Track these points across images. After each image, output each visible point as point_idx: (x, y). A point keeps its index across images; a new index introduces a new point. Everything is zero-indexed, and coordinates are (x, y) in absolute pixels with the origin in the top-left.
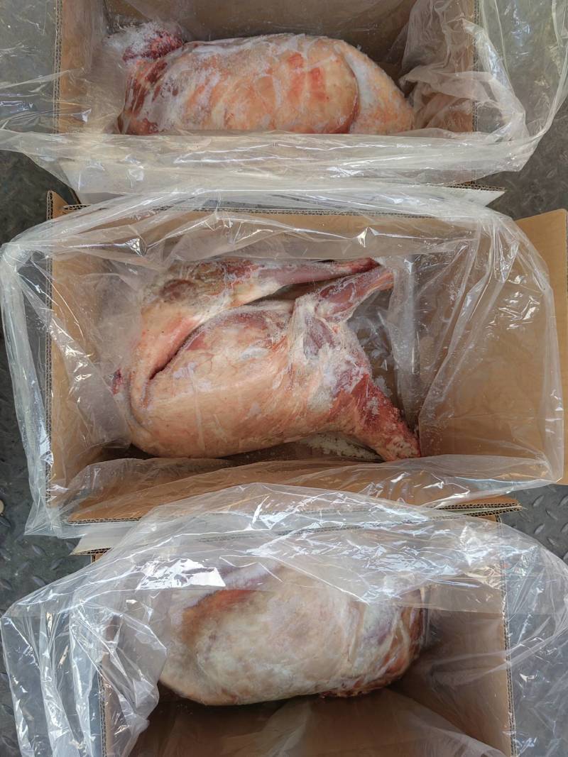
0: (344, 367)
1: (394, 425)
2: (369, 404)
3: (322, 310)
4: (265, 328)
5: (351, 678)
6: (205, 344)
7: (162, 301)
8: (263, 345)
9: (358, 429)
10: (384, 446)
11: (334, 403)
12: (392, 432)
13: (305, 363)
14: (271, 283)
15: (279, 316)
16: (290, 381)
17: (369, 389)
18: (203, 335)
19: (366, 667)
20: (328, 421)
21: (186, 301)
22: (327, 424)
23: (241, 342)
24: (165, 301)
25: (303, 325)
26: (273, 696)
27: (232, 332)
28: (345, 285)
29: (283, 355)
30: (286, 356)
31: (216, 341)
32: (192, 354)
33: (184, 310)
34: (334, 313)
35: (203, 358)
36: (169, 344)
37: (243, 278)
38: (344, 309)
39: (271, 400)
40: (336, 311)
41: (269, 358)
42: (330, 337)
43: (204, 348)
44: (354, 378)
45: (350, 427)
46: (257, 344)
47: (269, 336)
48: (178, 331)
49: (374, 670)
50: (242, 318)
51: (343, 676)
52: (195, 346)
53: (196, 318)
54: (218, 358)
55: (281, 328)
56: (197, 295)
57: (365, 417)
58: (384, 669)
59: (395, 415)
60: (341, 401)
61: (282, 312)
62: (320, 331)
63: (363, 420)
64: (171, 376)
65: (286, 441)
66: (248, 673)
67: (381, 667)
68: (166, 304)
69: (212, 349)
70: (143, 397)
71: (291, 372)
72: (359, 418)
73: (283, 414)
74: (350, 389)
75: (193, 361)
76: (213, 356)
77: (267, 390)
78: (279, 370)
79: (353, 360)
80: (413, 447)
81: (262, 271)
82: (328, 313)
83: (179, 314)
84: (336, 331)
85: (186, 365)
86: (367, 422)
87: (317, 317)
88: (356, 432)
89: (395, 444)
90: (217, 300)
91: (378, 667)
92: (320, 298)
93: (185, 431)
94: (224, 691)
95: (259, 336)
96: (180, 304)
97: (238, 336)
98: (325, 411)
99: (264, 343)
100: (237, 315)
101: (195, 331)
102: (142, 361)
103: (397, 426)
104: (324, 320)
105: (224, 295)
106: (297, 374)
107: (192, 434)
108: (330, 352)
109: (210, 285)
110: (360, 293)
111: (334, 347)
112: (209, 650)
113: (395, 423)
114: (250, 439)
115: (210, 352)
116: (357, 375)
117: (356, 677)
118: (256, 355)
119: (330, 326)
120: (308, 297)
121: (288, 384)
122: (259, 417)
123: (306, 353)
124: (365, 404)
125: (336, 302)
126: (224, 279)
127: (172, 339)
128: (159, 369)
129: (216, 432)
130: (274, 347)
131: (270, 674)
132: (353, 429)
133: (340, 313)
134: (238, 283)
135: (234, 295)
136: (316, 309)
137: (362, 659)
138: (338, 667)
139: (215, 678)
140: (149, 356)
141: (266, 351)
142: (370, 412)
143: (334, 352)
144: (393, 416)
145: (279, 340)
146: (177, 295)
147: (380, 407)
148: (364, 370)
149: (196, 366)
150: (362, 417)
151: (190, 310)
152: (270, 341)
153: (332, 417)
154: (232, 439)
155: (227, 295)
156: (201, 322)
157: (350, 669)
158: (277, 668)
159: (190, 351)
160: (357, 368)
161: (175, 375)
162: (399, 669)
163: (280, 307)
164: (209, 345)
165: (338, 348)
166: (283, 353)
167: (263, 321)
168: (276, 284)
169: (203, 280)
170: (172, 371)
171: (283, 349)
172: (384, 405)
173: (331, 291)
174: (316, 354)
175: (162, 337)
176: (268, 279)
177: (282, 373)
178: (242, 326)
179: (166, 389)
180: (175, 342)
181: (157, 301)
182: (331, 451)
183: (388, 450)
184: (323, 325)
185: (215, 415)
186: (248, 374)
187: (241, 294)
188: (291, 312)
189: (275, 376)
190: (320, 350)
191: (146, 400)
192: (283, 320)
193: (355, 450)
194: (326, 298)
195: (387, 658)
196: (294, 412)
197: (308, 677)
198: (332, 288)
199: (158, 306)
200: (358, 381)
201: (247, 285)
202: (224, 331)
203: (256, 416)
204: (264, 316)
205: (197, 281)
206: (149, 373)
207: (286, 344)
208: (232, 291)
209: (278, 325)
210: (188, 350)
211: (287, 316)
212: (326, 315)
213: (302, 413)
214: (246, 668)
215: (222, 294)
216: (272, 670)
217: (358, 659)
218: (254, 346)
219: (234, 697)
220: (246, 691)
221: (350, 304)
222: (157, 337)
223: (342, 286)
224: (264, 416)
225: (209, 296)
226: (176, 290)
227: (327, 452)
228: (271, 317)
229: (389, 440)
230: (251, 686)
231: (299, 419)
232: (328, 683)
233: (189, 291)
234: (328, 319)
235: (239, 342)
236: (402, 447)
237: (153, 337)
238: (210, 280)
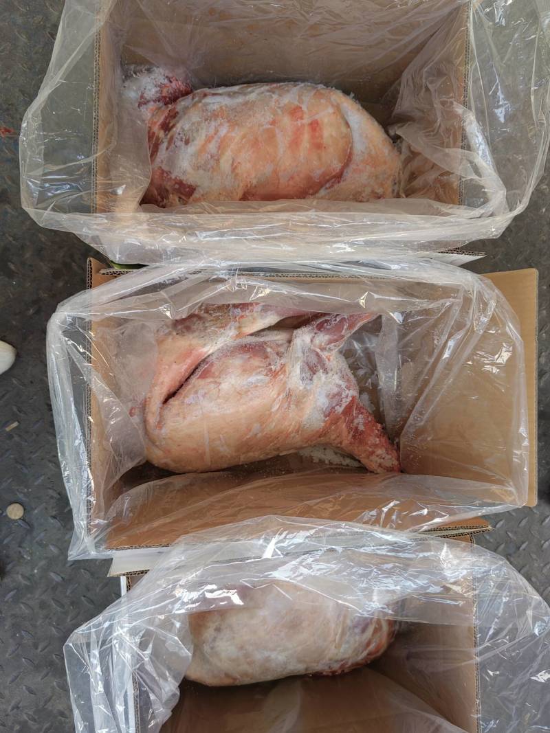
0: (336, 390)
1: (378, 439)
2: (356, 421)
3: (317, 341)
4: (267, 357)
5: (337, 661)
6: (214, 373)
7: (175, 333)
8: (265, 373)
9: (346, 442)
10: (368, 457)
11: (325, 422)
12: (376, 446)
13: (301, 388)
14: (272, 316)
15: (279, 346)
16: (287, 403)
17: (356, 409)
18: (212, 365)
19: (350, 652)
20: (320, 437)
21: (196, 334)
22: (319, 439)
23: (246, 371)
24: (177, 334)
25: (300, 354)
26: (269, 678)
27: (237, 361)
28: (338, 320)
29: (282, 382)
30: (285, 383)
31: (223, 371)
32: (202, 382)
33: (195, 342)
34: (328, 344)
35: (212, 386)
36: (181, 373)
37: (247, 313)
38: (337, 341)
39: (271, 420)
40: (330, 342)
41: (270, 385)
42: (324, 364)
43: (213, 377)
44: (344, 400)
45: (339, 440)
46: (259, 373)
47: (270, 364)
48: (189, 361)
49: (357, 655)
50: (245, 348)
51: (330, 660)
52: (204, 375)
53: (205, 350)
54: (225, 386)
55: (281, 357)
56: (206, 328)
57: (352, 432)
58: (365, 653)
59: (378, 430)
60: (332, 420)
61: (280, 342)
62: (314, 360)
63: (351, 436)
64: (183, 402)
66: (248, 660)
67: (362, 652)
68: (178, 336)
69: (220, 377)
70: (158, 420)
71: (289, 395)
72: (347, 433)
73: (280, 432)
74: (340, 410)
75: (203, 389)
76: (220, 383)
77: (268, 412)
78: (279, 394)
79: (344, 385)
80: (393, 459)
81: (264, 306)
82: (323, 344)
83: (190, 345)
84: (329, 360)
85: (196, 392)
86: (354, 437)
87: (312, 348)
88: (343, 445)
89: (377, 456)
90: (224, 333)
91: (361, 651)
92: (316, 331)
93: (194, 449)
94: (227, 675)
95: (262, 365)
96: (191, 336)
97: (243, 366)
98: (318, 429)
99: (266, 371)
100: (242, 346)
101: (204, 361)
102: (156, 388)
103: (380, 441)
104: (318, 350)
105: (230, 328)
106: (294, 398)
107: (200, 451)
108: (323, 377)
109: (217, 318)
110: (350, 327)
111: (327, 373)
112: (214, 639)
113: (378, 437)
114: (251, 454)
115: (218, 380)
116: (347, 397)
117: (342, 661)
118: (258, 383)
119: (324, 355)
120: (304, 329)
121: (286, 405)
122: (259, 435)
123: (303, 379)
124: (352, 421)
125: (330, 334)
126: (231, 313)
127: (183, 368)
128: (172, 395)
129: (221, 449)
130: (275, 374)
131: (268, 660)
132: (341, 443)
133: (333, 344)
134: (242, 317)
135: (240, 327)
136: (312, 341)
137: (347, 646)
138: (326, 652)
139: (219, 664)
140: (162, 383)
141: (267, 379)
142: (357, 428)
143: (326, 378)
144: (376, 431)
145: (278, 368)
146: (188, 329)
147: (365, 424)
148: (353, 392)
149: (205, 393)
150: (349, 433)
151: (200, 342)
152: (271, 369)
153: (323, 433)
154: (234, 454)
155: (233, 328)
156: (210, 352)
157: (337, 654)
158: (273, 655)
159: (200, 380)
160: (347, 392)
161: (187, 401)
162: (378, 652)
163: (280, 337)
164: (217, 374)
165: (330, 374)
166: (282, 380)
167: (265, 352)
168: (276, 317)
169: (210, 314)
170: (184, 398)
171: (282, 376)
172: (369, 422)
173: (326, 324)
174: (311, 380)
175: (175, 366)
176: (269, 313)
177: (281, 397)
178: (247, 356)
179: (179, 414)
180: (186, 371)
181: (170, 333)
182: (320, 460)
184: (317, 354)
185: (221, 436)
186: (251, 400)
187: (245, 327)
188: (290, 341)
189: (275, 400)
190: (315, 376)
191: (160, 424)
192: (282, 350)
193: (341, 459)
194: (321, 331)
195: (368, 644)
196: (290, 430)
197: (300, 661)
198: (327, 321)
199: (171, 337)
200: (348, 403)
201: (250, 318)
202: (231, 361)
203: (256, 435)
204: (265, 346)
205: (206, 315)
206: (162, 398)
207: (285, 371)
208: (237, 324)
209: (278, 354)
210: (198, 378)
211: (286, 345)
212: (321, 345)
213: (297, 431)
214: (247, 656)
215: (229, 327)
216: (269, 656)
217: (343, 646)
218: (257, 374)
219: (235, 679)
220: (246, 674)
221: (343, 337)
222: (170, 366)
223: (336, 320)
224: (264, 434)
225: (217, 329)
226: (187, 323)
227: (316, 460)
228: (271, 348)
229: (373, 453)
230: (250, 671)
231: (295, 436)
232: (317, 666)
233: (198, 325)
234: (323, 349)
235: (244, 371)
236: (384, 458)
237: (167, 367)
238: (217, 314)
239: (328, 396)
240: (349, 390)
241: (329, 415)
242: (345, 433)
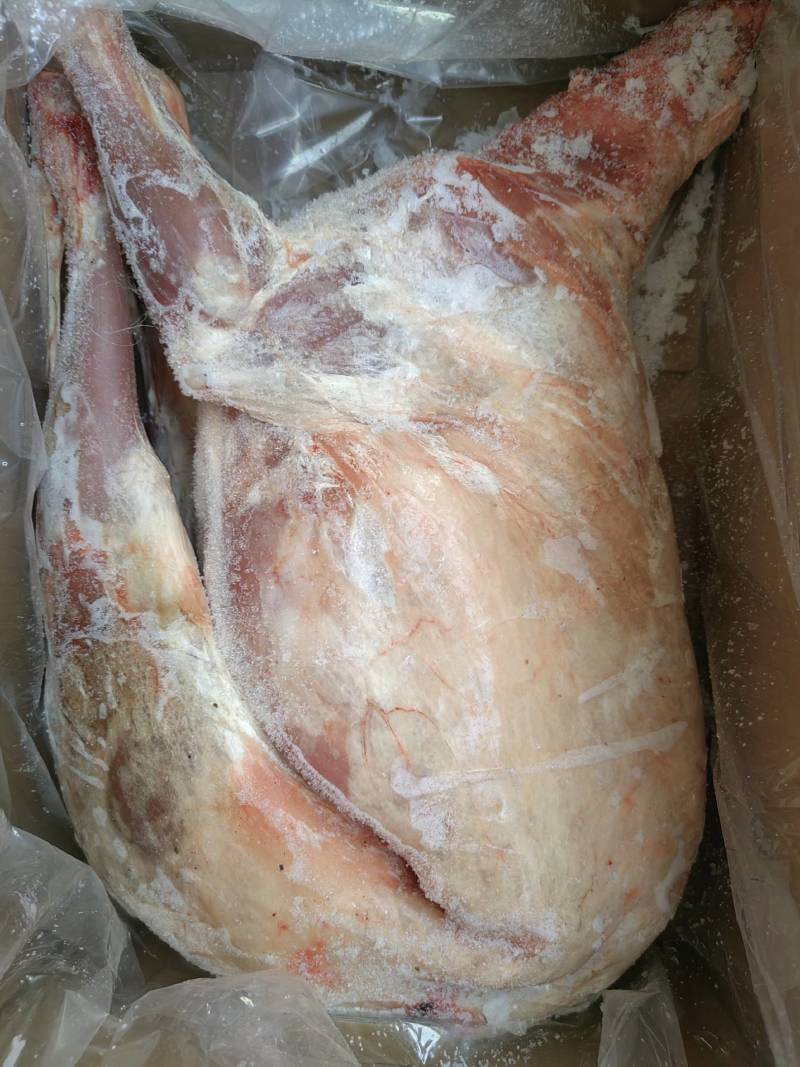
0: (432, 236)
1: (631, 84)
2: (556, 165)
3: (224, 303)
4: (280, 509)
6: (328, 727)
7: (173, 859)
8: (340, 522)
9: (631, 210)
10: (692, 128)
11: (552, 281)
12: (652, 94)
13: (412, 371)
14: (127, 478)
15: (243, 456)
16: (471, 428)
17: (507, 162)
18: (295, 732)
20: (607, 306)
21: (177, 780)
22: (615, 309)
23: (328, 599)
24: (176, 850)
25: (276, 372)
27: (288, 629)
28: (134, 212)
29: (382, 449)
30: (386, 440)
31: (323, 690)
32: (362, 779)
33: (206, 788)
34: (236, 256)
35: (380, 738)
36: (324, 845)
37: (107, 575)
39: (533, 496)
40: (229, 251)
41: (388, 502)
42: (322, 278)
43: (345, 731)
44: (471, 204)
45: (621, 236)
46: (336, 542)
47: (308, 498)
48: (280, 816)
50: (244, 590)
52: (335, 767)
53: (236, 750)
54: (383, 685)
55: (286, 450)
56: (159, 742)
57: (598, 183)
59: (595, 82)
60: (547, 257)
61: (231, 447)
62: (299, 314)
63: (607, 188)
64: (439, 854)
65: (658, 451)
68: (185, 848)
69: (347, 705)
70: (507, 946)
71: (440, 423)
72: (599, 202)
73: (583, 458)
74: (507, 221)
75: (390, 776)
76: (371, 705)
77: (501, 511)
78: (432, 465)
79: (410, 203)
80: (709, 25)
81: (85, 510)
82: (234, 278)
83: (219, 808)
84: (304, 257)
85: (402, 803)
86: (613, 177)
87: (249, 322)
88: (639, 219)
89: (691, 90)
90: (179, 675)
92: (178, 306)
93: (627, 801)
95: (306, 533)
96: (186, 801)
97: (306, 609)
98: (578, 313)
99: (333, 515)
100: (235, 602)
101: (282, 755)
102: (380, 943)
103: (635, 76)
104: (261, 297)
105: (163, 646)
106: (450, 403)
107: (637, 773)
108: (374, 282)
109: (125, 692)
110: (167, 160)
111: (359, 267)
113: (623, 84)
114: (654, 566)
115: (359, 711)
116: (459, 192)
118: (377, 548)
119: (282, 274)
121: (480, 435)
122: (588, 539)
123: (379, 366)
124: (557, 179)
125: (194, 247)
126: (108, 640)
129: (632, 689)
130: (349, 478)
132: (632, 229)
133: (237, 237)
134: (121, 595)
135: (161, 609)
136: (221, 324)
140: (362, 917)
141: (363, 510)
142: (583, 164)
143: (376, 269)
144: (600, 88)
145: (325, 463)
146: (157, 808)
147: (570, 130)
148: (443, 169)
149: (408, 766)
150: (598, 195)
151: (208, 769)
152: (329, 495)
154: (653, 633)
155: (162, 635)
156: (250, 730)
159: (352, 785)
160: (438, 190)
161: (434, 839)
163: (215, 449)
164: (331, 716)
165: (365, 255)
166: (372, 452)
167: (260, 513)
168: (133, 460)
169: (111, 714)
170: (420, 848)
171: (359, 450)
172: (561, 115)
173: (154, 265)
174: (382, 332)
175: (296, 872)
176: (112, 488)
177: (444, 456)
178: (270, 591)
179: (484, 874)
181: (175, 876)
182: (678, 310)
183: (706, 116)
184: (277, 302)
185: (582, 698)
186: (444, 580)
187: (159, 587)
188: (232, 413)
189: (454, 483)
190: (370, 316)
192: (259, 444)
193: (682, 234)
194: (179, 284)
196: (576, 420)
198: (144, 261)
199: (189, 875)
200: (483, 190)
201: (128, 563)
202: (286, 657)
203: (585, 552)
204: (241, 511)
205: (112, 733)
207: (341, 437)
208: (149, 617)
209: (273, 461)
210: (346, 792)
211: (247, 429)
212: (239, 286)
213: (582, 391)
215: (155, 653)
218: (342, 554)
221: (205, 194)
222: (296, 889)
223: (137, 221)
224: (583, 520)
225: (163, 700)
226: (139, 808)
227: (680, 324)
228: (247, 485)
229: (678, 107)
231: (600, 403)
233: (144, 766)
234: (258, 279)
235: (325, 604)
236: (703, 66)
237: (299, 900)
238: (110, 689)
239: (451, 269)
240: (432, 180)
241: (525, 266)
242: (598, 211)
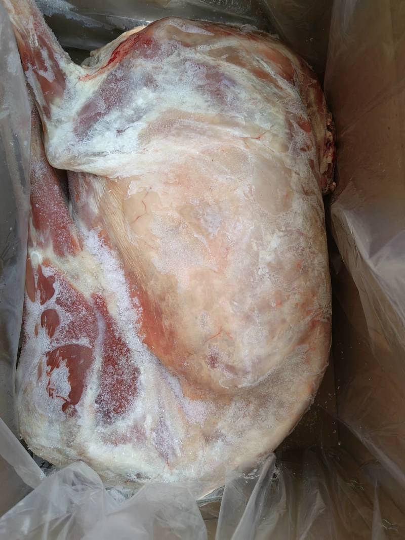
67: (277, 86)
91: (276, 90)
94: (302, 341)
117: (290, 126)
137: (258, 116)
195: (261, 74)
230: (297, 298)
